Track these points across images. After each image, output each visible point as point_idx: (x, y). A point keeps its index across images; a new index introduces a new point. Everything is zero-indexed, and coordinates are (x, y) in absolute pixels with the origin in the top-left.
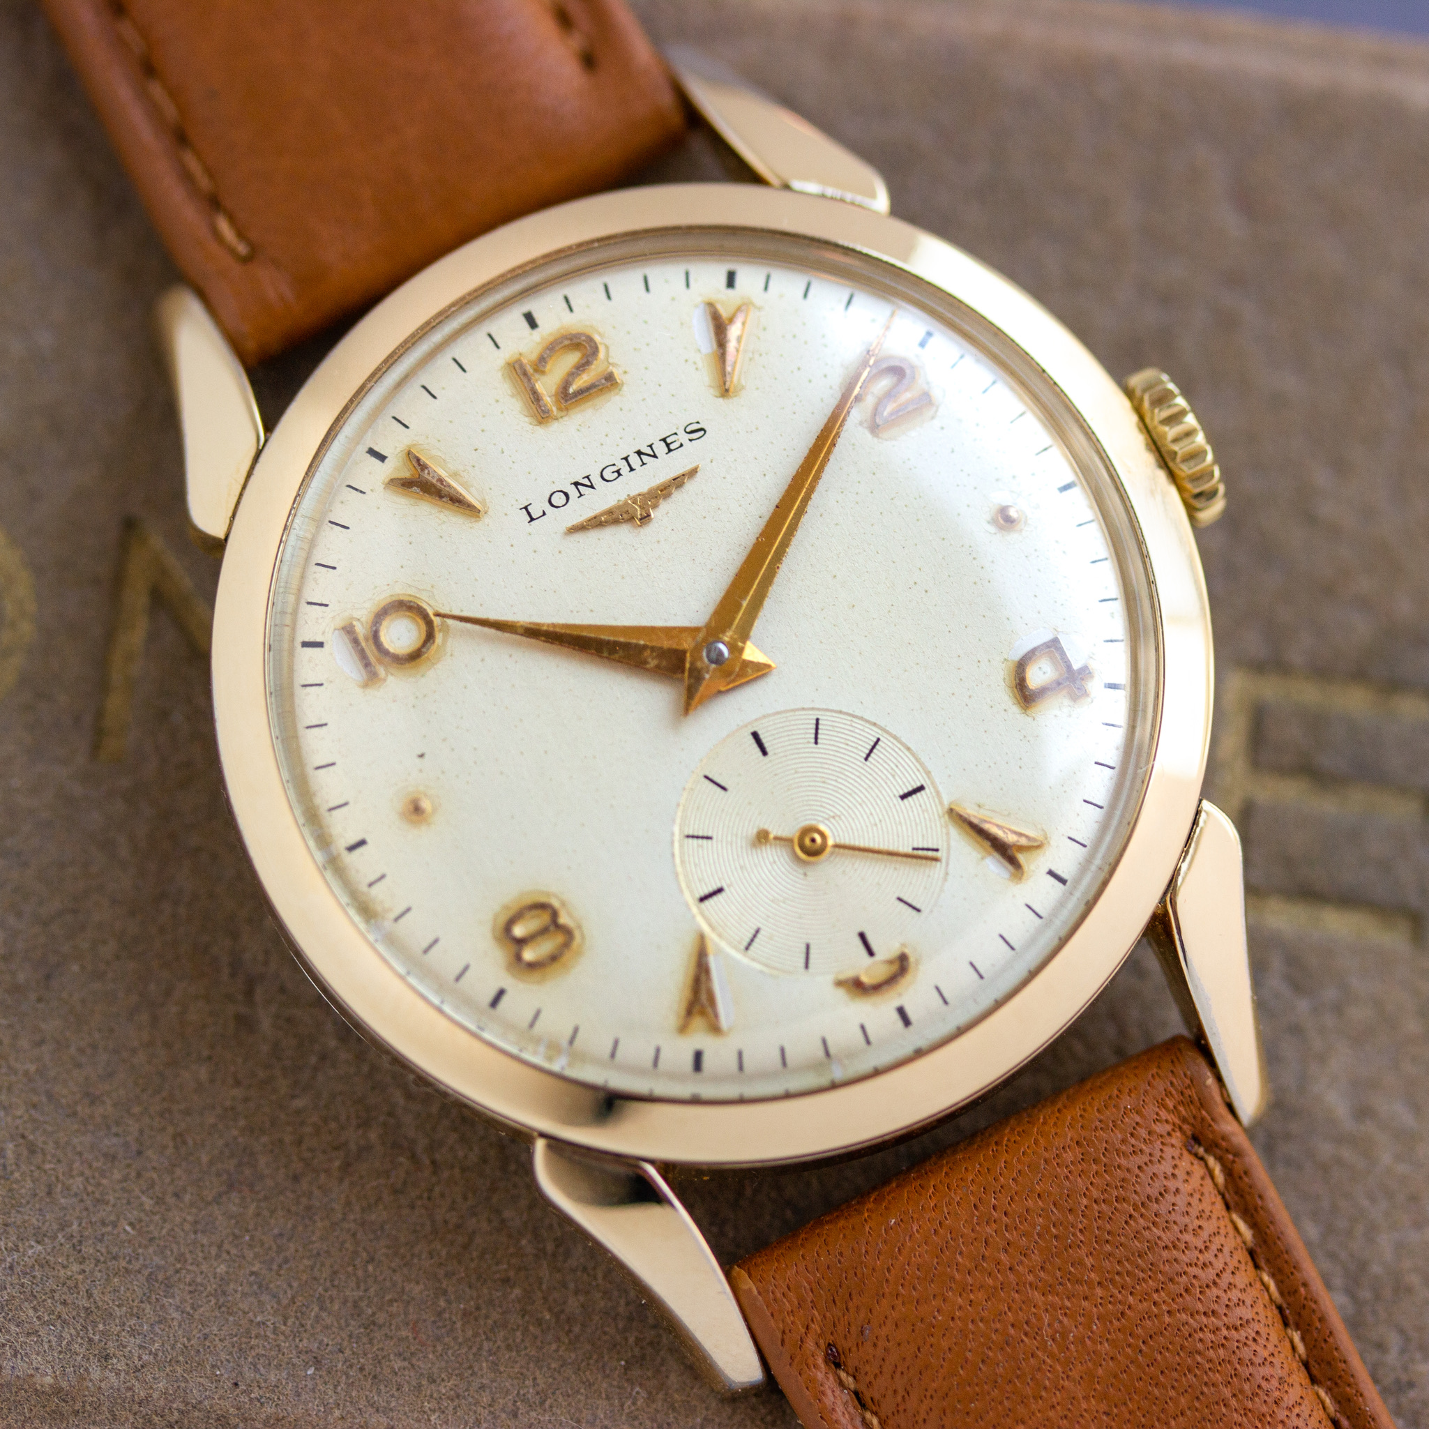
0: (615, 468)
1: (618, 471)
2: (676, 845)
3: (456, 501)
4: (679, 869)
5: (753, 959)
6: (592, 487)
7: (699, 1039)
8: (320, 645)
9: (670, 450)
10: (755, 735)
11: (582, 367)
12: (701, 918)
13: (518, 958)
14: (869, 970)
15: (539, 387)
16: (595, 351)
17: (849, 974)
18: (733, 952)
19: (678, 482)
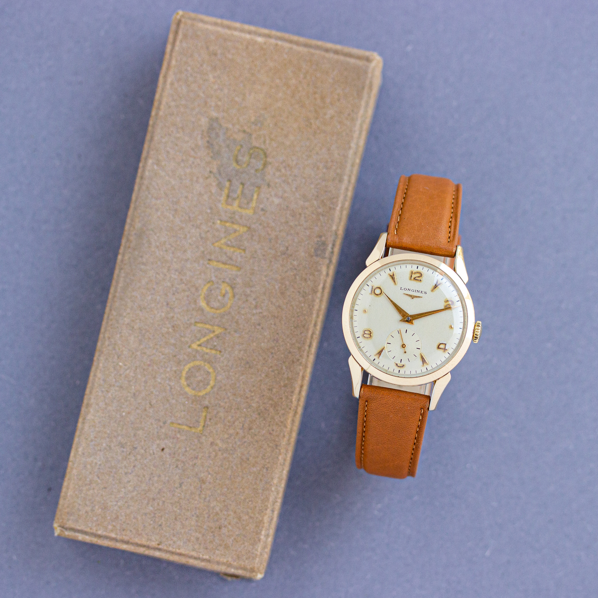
1: (414, 291)
2: (389, 335)
3: (394, 281)
4: (388, 338)
5: (388, 354)
6: (410, 291)
7: (376, 357)
8: (368, 286)
9: (421, 293)
10: (407, 330)
11: (419, 277)
12: (386, 345)
13: (364, 335)
14: (400, 364)
15: (413, 276)
16: (421, 276)
17: (397, 363)
18: (386, 351)
19: (419, 297)
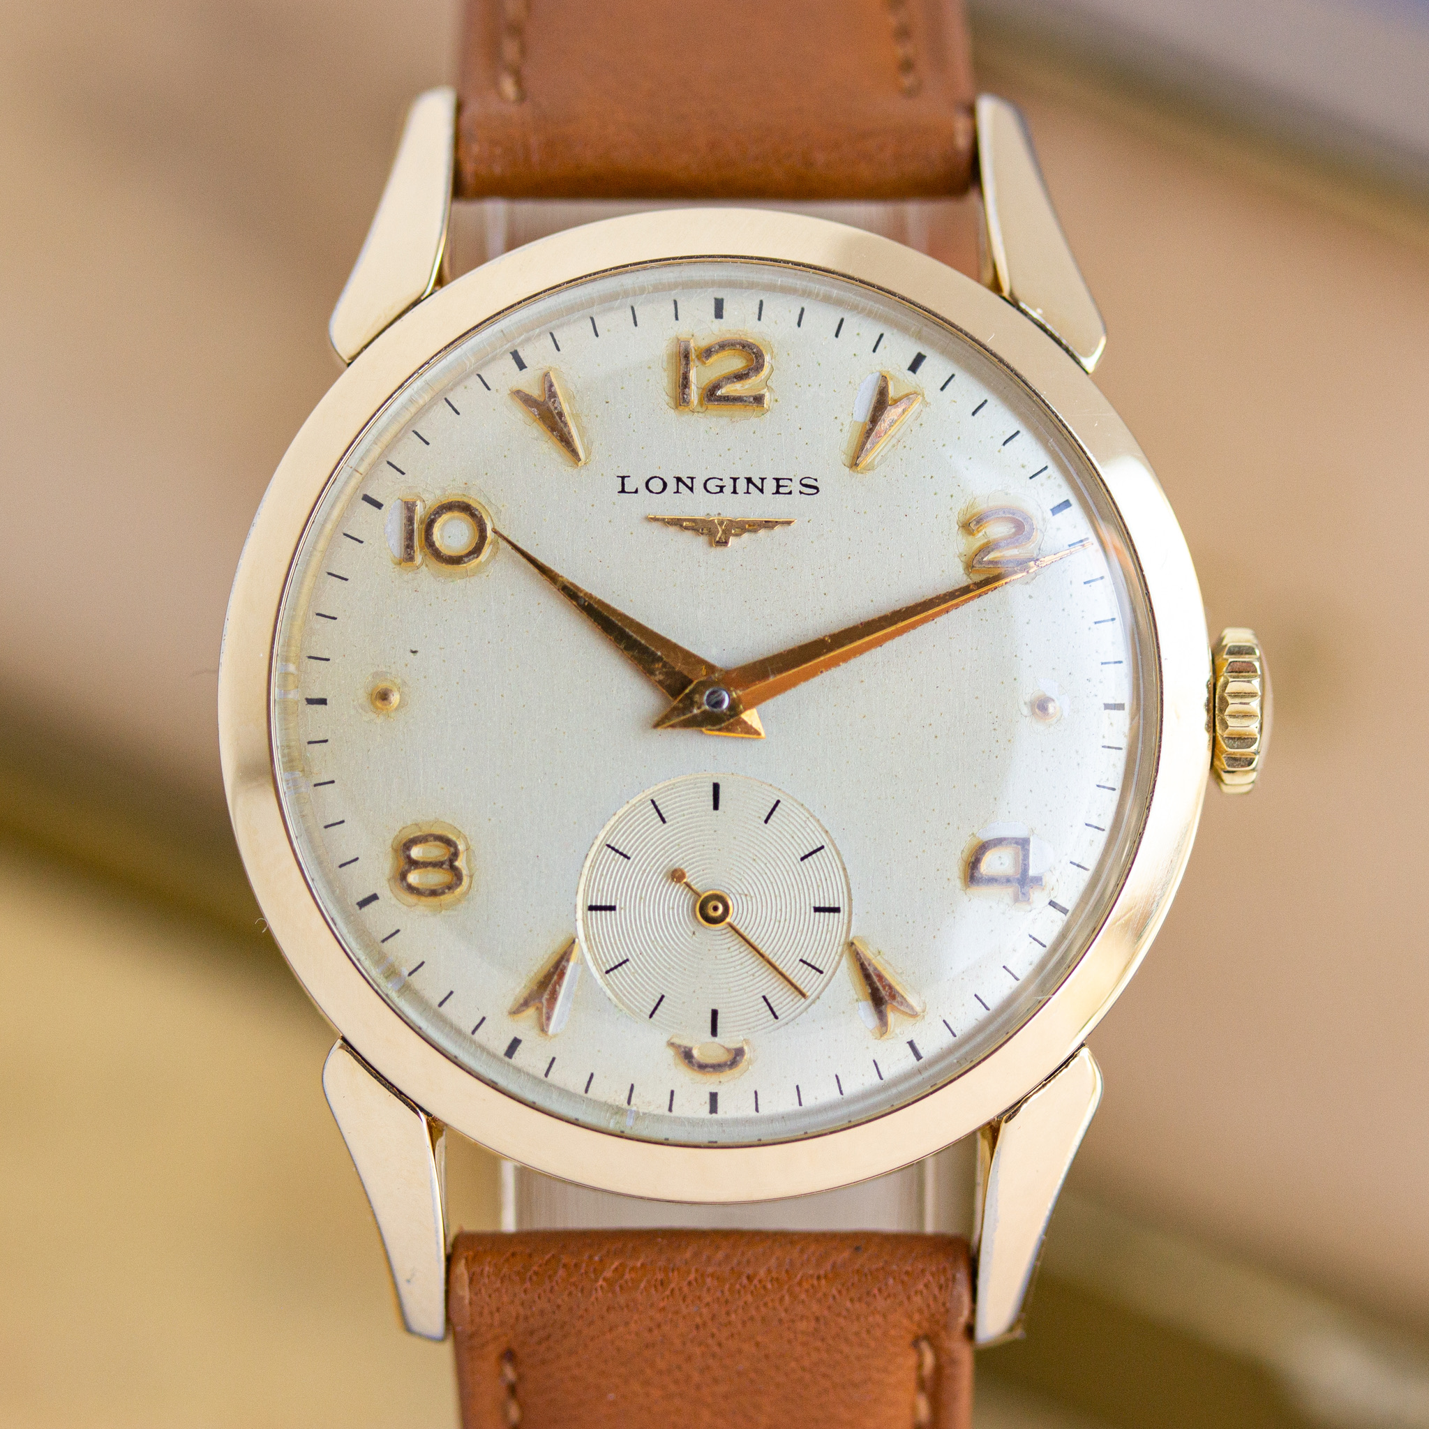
0: (721, 483)
1: (722, 488)
2: (595, 848)
3: (566, 441)
4: (585, 871)
5: (608, 984)
6: (691, 489)
7: (524, 1028)
8: (379, 505)
9: (778, 492)
10: (716, 787)
11: (740, 377)
12: (582, 925)
13: (403, 876)
14: (705, 1047)
15: (693, 375)
16: (758, 368)
17: (686, 1042)
18: (593, 969)
19: (769, 525)
